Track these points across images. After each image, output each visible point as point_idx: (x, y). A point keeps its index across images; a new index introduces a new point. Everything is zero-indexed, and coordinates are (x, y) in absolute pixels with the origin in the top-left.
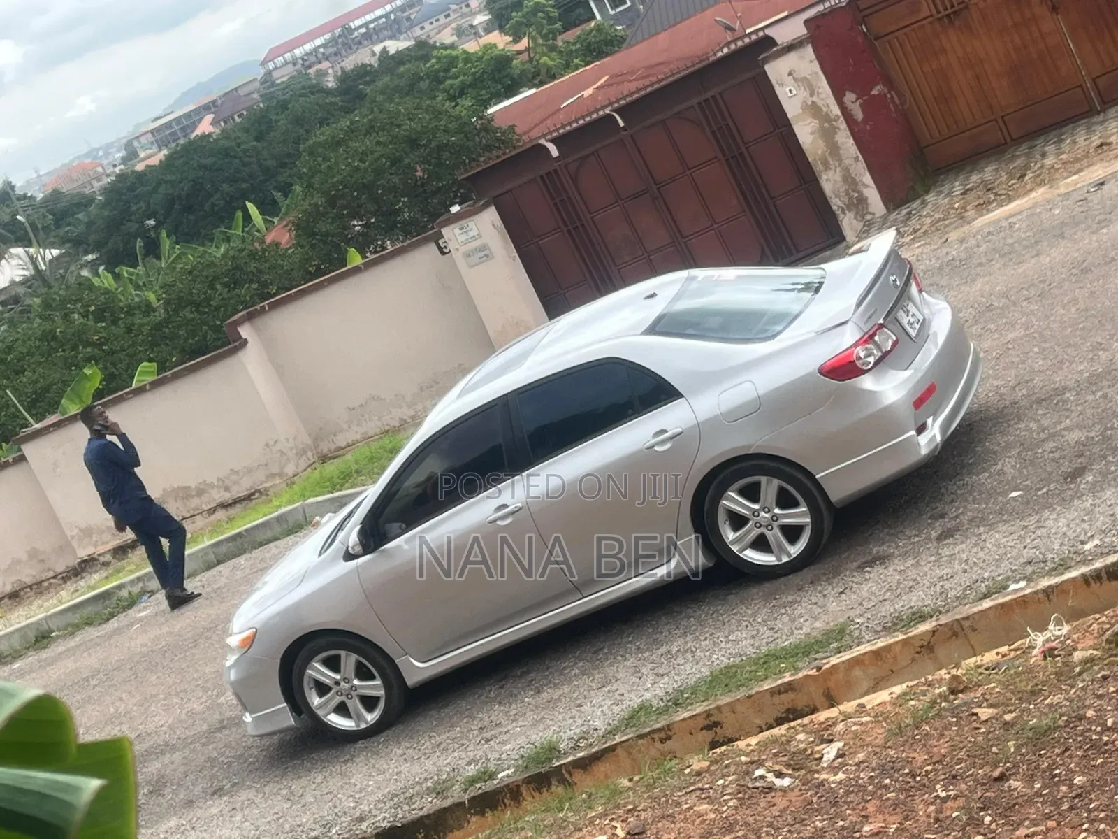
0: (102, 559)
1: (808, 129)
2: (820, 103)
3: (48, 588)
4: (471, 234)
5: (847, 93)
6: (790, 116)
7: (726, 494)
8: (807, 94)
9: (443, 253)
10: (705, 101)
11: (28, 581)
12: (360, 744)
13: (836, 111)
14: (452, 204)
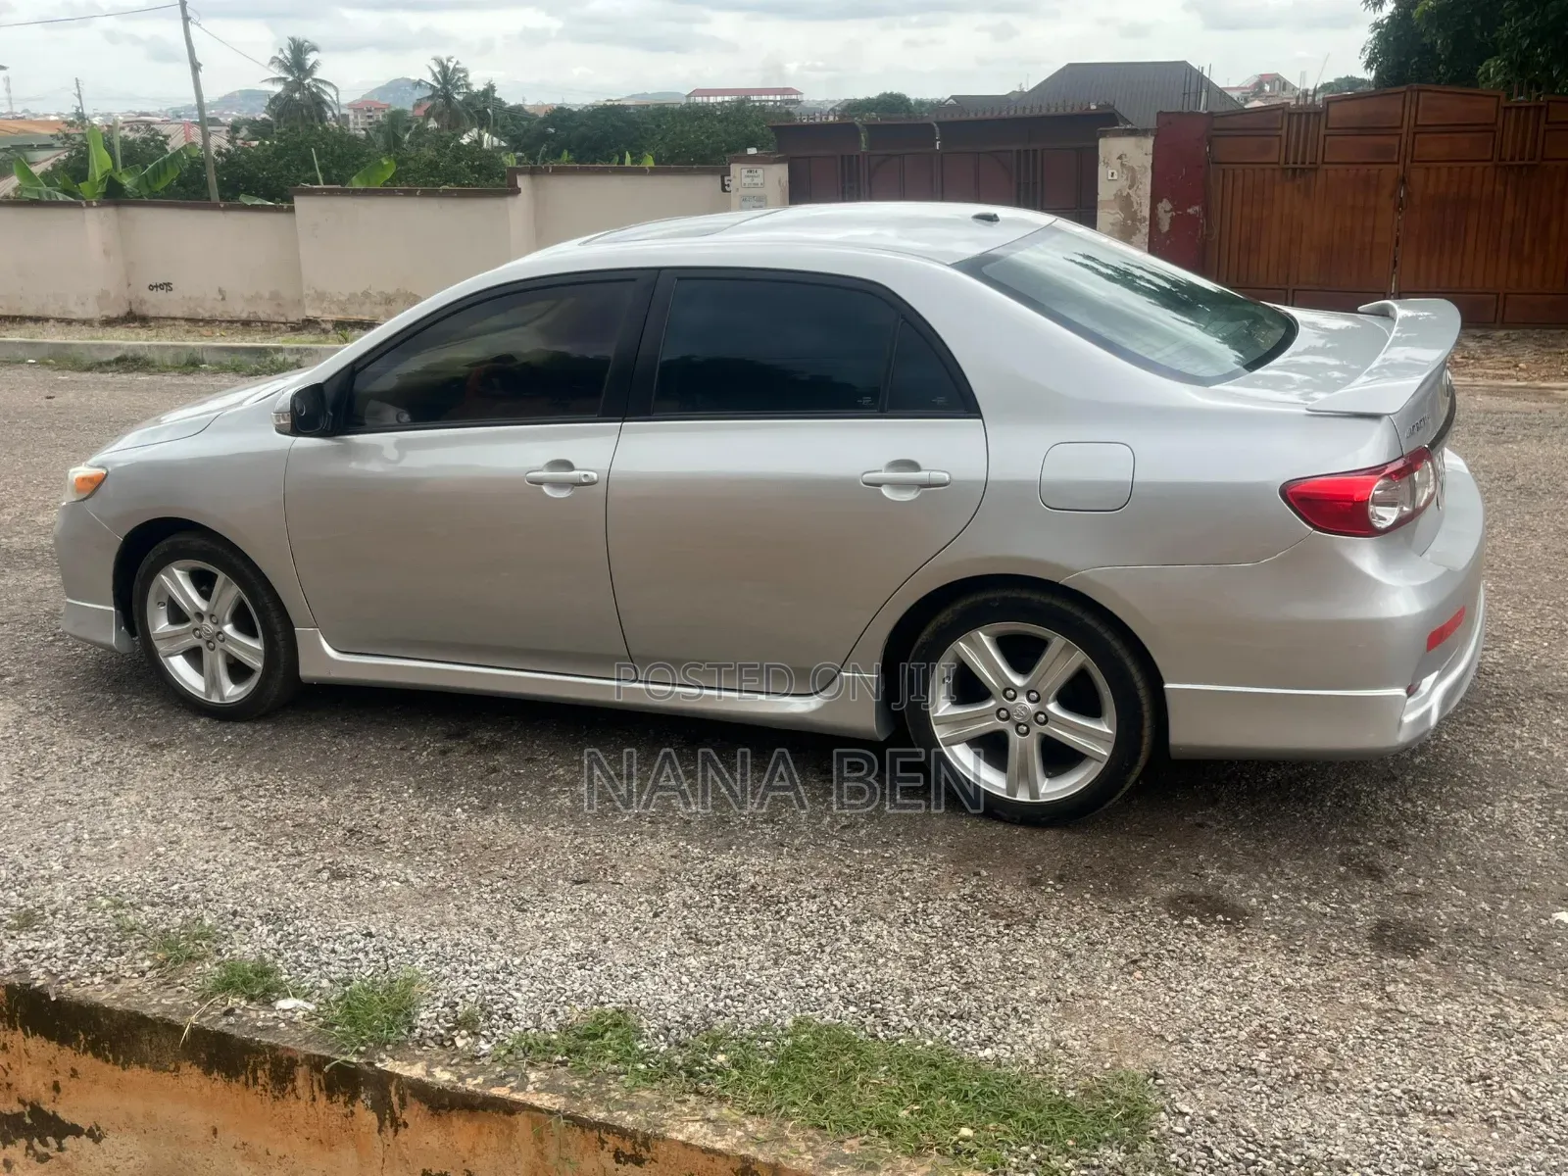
0: (324, 326)
1: (1111, 219)
2: (1134, 198)
3: (275, 330)
4: (756, 180)
5: (1165, 200)
6: (1099, 198)
7: (973, 634)
8: (1126, 183)
9: (724, 190)
10: (1026, 151)
11: (263, 317)
12: (197, 726)
13: (1146, 212)
14: (752, 146)
